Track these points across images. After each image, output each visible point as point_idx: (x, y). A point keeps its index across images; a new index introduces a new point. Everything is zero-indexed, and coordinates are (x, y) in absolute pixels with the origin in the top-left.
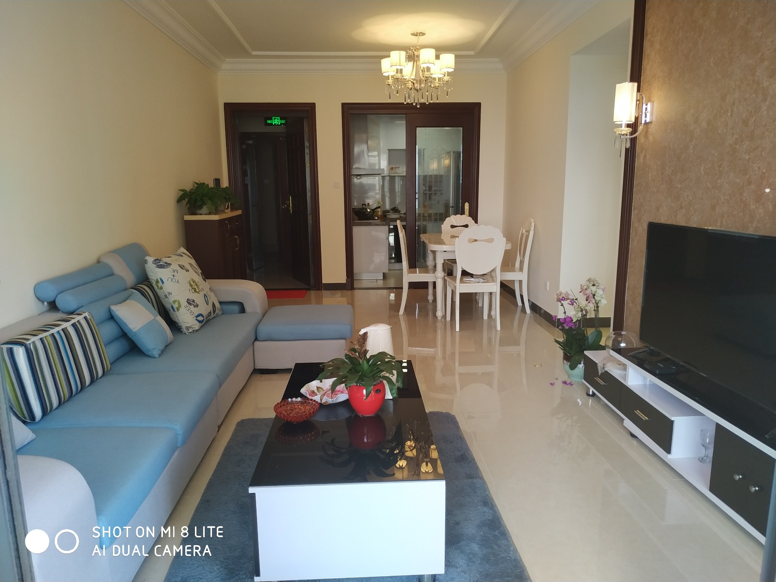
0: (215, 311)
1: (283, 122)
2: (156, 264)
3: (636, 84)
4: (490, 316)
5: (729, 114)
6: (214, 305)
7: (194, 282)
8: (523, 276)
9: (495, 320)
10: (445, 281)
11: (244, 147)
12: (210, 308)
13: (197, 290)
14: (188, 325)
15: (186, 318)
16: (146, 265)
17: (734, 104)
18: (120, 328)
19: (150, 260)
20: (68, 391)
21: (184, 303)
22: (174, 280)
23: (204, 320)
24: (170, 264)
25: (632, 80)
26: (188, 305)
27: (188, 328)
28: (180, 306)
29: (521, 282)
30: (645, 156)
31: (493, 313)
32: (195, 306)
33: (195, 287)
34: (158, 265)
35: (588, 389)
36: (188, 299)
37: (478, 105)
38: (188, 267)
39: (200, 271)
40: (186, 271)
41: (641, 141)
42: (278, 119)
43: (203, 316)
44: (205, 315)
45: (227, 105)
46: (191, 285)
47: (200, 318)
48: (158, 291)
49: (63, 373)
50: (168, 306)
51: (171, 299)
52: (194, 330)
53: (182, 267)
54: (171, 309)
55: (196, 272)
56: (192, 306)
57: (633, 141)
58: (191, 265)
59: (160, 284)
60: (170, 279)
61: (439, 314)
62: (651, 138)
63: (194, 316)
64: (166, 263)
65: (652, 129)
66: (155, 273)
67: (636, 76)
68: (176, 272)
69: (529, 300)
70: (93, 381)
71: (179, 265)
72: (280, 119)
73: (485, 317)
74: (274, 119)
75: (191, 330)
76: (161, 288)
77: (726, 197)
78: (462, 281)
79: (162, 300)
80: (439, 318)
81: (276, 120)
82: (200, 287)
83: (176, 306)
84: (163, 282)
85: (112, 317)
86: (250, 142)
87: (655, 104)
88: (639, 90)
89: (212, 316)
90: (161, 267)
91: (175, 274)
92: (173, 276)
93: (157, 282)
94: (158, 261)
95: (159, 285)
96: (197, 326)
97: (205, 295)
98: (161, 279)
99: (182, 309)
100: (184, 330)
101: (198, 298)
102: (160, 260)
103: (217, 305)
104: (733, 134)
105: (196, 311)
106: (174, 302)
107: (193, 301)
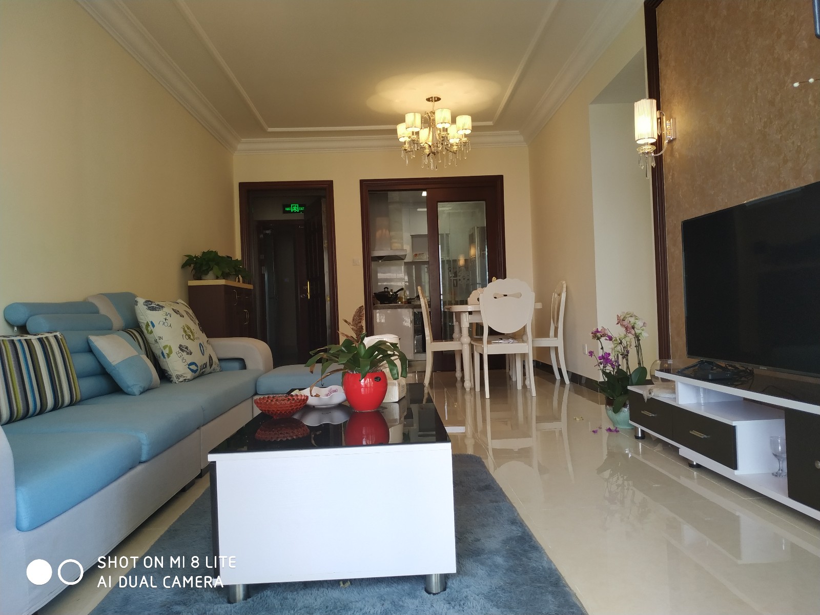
0: (212, 364)
1: (302, 209)
2: (147, 305)
3: (654, 101)
4: (524, 386)
5: (754, 101)
6: (210, 358)
7: (189, 328)
8: (558, 342)
9: (530, 391)
10: (472, 346)
11: (262, 236)
12: (206, 359)
13: (192, 337)
14: (179, 373)
15: (177, 365)
16: (136, 306)
17: (757, 89)
18: (99, 362)
19: (141, 301)
20: (23, 407)
21: (175, 349)
22: (166, 324)
23: (197, 370)
24: (162, 307)
25: (651, 97)
26: (180, 351)
27: (178, 377)
28: (171, 351)
29: (556, 348)
30: (673, 174)
31: (527, 382)
32: (188, 354)
33: (190, 334)
34: (149, 308)
35: (636, 429)
36: (180, 345)
37: (500, 178)
38: (184, 314)
39: (197, 322)
40: (181, 316)
41: (667, 160)
42: (297, 206)
43: (196, 365)
44: (199, 367)
45: (242, 185)
46: (185, 331)
47: (193, 367)
48: (147, 336)
49: (19, 386)
50: (158, 352)
51: (162, 343)
52: (185, 380)
53: (176, 312)
54: (161, 355)
55: (192, 320)
56: (185, 353)
57: (659, 160)
58: (187, 313)
59: (151, 327)
60: (162, 323)
61: (468, 384)
62: (677, 155)
63: (186, 363)
64: (158, 305)
65: (676, 145)
66: (145, 316)
67: (654, 93)
68: (169, 316)
69: (567, 371)
70: (56, 407)
71: (173, 309)
72: (299, 207)
73: (519, 386)
74: (293, 206)
75: (181, 379)
76: (152, 332)
77: (763, 186)
78: (489, 342)
79: (152, 346)
80: (468, 390)
81: (295, 208)
82: (196, 336)
83: (166, 351)
84: (153, 326)
85: (90, 350)
86: (268, 232)
87: (677, 120)
88: (658, 108)
89: (208, 369)
90: (153, 309)
91: (168, 317)
92: (166, 320)
93: (147, 325)
94: (150, 303)
95: (149, 329)
96: (189, 375)
97: (200, 344)
98: (152, 323)
99: (173, 356)
100: (174, 379)
101: (193, 346)
102: (152, 302)
103: (215, 359)
104: (760, 119)
105: (189, 359)
106: (165, 347)
107: (187, 348)
